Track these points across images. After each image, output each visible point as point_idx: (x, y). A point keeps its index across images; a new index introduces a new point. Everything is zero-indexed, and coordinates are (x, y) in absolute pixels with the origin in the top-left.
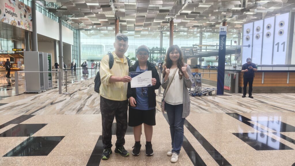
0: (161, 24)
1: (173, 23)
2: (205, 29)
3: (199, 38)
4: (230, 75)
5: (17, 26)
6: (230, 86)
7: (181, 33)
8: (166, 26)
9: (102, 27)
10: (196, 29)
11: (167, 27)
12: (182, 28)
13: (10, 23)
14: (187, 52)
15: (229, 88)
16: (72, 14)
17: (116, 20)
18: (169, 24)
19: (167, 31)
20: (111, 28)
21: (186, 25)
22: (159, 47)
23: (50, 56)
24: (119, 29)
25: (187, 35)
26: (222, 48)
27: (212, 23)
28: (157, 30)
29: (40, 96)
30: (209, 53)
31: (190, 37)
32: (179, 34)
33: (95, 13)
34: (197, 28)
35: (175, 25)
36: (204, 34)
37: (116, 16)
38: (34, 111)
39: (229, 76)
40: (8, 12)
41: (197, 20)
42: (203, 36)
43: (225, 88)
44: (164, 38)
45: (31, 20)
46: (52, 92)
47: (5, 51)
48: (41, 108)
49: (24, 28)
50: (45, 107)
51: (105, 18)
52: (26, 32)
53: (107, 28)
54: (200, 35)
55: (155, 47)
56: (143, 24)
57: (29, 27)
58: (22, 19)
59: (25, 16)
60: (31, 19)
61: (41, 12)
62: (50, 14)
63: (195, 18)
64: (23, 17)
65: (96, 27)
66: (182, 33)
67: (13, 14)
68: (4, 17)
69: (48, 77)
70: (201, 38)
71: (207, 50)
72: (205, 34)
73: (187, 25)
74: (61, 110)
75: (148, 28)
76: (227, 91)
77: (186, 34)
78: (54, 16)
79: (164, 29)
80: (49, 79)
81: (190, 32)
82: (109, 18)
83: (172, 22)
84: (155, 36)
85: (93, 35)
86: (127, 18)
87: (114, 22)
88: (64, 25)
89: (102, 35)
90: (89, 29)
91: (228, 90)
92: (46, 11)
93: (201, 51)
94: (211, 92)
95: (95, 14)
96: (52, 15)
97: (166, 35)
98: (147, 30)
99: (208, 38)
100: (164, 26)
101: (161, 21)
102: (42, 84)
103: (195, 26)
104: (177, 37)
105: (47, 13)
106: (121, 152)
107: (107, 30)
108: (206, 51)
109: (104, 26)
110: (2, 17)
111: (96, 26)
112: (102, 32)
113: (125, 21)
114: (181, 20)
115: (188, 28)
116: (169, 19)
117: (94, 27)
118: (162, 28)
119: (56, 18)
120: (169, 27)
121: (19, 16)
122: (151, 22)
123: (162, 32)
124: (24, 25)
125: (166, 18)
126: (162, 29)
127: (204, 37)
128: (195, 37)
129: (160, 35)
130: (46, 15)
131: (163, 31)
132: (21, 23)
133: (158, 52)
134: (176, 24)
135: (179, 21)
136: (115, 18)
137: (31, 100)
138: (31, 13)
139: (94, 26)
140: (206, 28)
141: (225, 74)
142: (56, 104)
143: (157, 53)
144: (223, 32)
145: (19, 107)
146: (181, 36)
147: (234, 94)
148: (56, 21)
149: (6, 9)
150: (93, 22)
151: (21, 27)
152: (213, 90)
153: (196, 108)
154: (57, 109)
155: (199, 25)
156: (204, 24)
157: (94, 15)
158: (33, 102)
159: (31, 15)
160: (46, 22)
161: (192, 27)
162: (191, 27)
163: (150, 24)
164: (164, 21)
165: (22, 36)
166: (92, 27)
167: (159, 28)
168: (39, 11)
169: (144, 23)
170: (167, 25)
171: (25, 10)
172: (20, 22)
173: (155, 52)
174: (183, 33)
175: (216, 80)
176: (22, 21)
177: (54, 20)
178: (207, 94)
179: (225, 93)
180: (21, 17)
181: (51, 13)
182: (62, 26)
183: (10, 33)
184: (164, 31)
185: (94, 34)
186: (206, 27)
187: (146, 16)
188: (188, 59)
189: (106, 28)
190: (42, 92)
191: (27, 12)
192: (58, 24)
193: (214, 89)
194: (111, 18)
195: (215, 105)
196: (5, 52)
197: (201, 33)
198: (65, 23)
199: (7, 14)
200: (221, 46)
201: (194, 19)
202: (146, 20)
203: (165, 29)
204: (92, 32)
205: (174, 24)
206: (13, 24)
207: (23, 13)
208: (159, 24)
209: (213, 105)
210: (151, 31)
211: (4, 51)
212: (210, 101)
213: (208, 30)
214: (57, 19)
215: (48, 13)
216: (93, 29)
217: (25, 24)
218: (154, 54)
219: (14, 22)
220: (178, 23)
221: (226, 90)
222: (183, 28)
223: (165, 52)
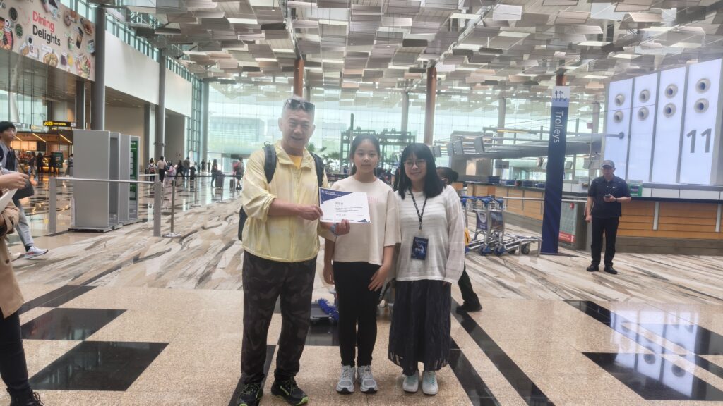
0: (407, 74)
1: (436, 74)
2: (512, 89)
3: (496, 111)
4: (576, 206)
5: (59, 66)
6: (574, 233)
7: (453, 97)
8: (417, 80)
9: (263, 76)
10: (491, 89)
11: (420, 82)
12: (456, 86)
13: (41, 60)
14: (467, 145)
15: (572, 237)
16: (192, 44)
17: (297, 61)
18: (425, 76)
19: (420, 90)
20: (283, 79)
21: (467, 78)
22: (399, 129)
23: (136, 142)
24: (304, 83)
25: (468, 103)
26: (556, 139)
27: (529, 77)
28: (396, 89)
29: (109, 239)
30: (522, 148)
31: (476, 107)
32: (449, 101)
33: (247, 42)
34: (492, 86)
35: (440, 79)
36: (510, 103)
37: (297, 50)
38: (94, 276)
39: (573, 207)
40: (39, 33)
41: (493, 67)
42: (507, 106)
43: (561, 236)
44: (411, 107)
45: (93, 54)
46: (136, 230)
47: (26, 125)
48: (110, 271)
49: (74, 71)
50: (119, 267)
51: (271, 54)
52: (80, 82)
53: (274, 79)
54: (500, 103)
55: (389, 130)
56: (362, 72)
57: (88, 71)
58: (72, 51)
59: (78, 44)
60: (92, 51)
61: (118, 36)
62: (139, 41)
63: (489, 62)
64: (74, 45)
65: (250, 76)
66: (455, 98)
67: (51, 39)
68: (29, 44)
69: (129, 194)
70: (503, 111)
71: (518, 143)
72: (513, 101)
73: (468, 80)
74: (159, 275)
75: (374, 84)
76: (567, 244)
77: (465, 99)
78: (148, 46)
79: (413, 86)
80: (131, 199)
81: (476, 97)
82: (280, 56)
83: (432, 71)
84: (389, 103)
85: (240, 94)
86: (324, 57)
87: (292, 65)
88: (170, 69)
89: (261, 95)
90: (230, 79)
91: (569, 243)
92: (129, 34)
93: (502, 142)
94: (526, 245)
95: (246, 45)
96: (144, 44)
97: (417, 101)
98: (372, 88)
99: (519, 112)
100: (412, 80)
101: (407, 67)
102: (113, 210)
103: (487, 83)
104: (445, 106)
105: (132, 39)
106: (288, 394)
107: (274, 83)
108: (515, 143)
109: (267, 73)
110: (24, 44)
111: (247, 73)
112: (262, 87)
113: (318, 65)
114: (454, 66)
115: (472, 85)
116: (425, 62)
117: (243, 75)
118: (407, 83)
119: (153, 50)
120: (426, 81)
121: (64, 42)
122: (382, 69)
123: (407, 93)
124: (75, 64)
125: (419, 59)
126: (406, 87)
127: (508, 108)
128: (487, 107)
129: (402, 99)
130: (129, 43)
131: (409, 91)
132: (69, 61)
133: (396, 141)
134: (443, 77)
135: (451, 68)
136: (295, 57)
137: (86, 249)
138: (93, 37)
139: (244, 73)
140: (515, 88)
141: (562, 203)
142: (147, 261)
143: (395, 144)
144: (561, 99)
145: (57, 264)
146: (453, 105)
147: (583, 252)
148: (153, 57)
149: (34, 26)
150: (242, 64)
151: (67, 68)
152: (533, 242)
153: (490, 285)
154: (148, 274)
155: (499, 80)
156: (511, 78)
157: (245, 48)
158: (90, 253)
159: (92, 41)
160: (128, 59)
161: (482, 84)
162: (479, 85)
163: (380, 74)
164: (413, 66)
165: (70, 90)
166: (237, 75)
167: (400, 84)
168: (114, 34)
169: (365, 72)
170: (419, 77)
171: (79, 28)
172: (66, 58)
173: (389, 140)
174: (457, 97)
175: (541, 217)
176: (71, 54)
177: (148, 55)
178: (517, 251)
179: (561, 250)
180: (69, 46)
181: (142, 39)
182: (167, 70)
183: (39, 82)
184: (412, 92)
185: (242, 91)
186: (515, 85)
187: (370, 54)
188: (468, 161)
189: (271, 78)
190: (113, 229)
191: (84, 35)
192: (158, 64)
193: (535, 238)
194: (284, 56)
195: (538, 280)
196: (26, 127)
197: (503, 98)
198: (174, 64)
199: (36, 38)
200: (556, 134)
201: (487, 64)
202: (369, 63)
203: (415, 86)
204: (237, 86)
205: (438, 76)
206: (49, 62)
207: (74, 36)
208: (401, 73)
209: (531, 278)
210: (381, 89)
211: (24, 126)
212: (526, 268)
213: (521, 92)
214: (155, 54)
215: (135, 38)
216: (239, 80)
217: (78, 62)
218: (385, 147)
219: (52, 57)
220: (448, 73)
221: (563, 241)
222: (459, 86)
223: (412, 141)
